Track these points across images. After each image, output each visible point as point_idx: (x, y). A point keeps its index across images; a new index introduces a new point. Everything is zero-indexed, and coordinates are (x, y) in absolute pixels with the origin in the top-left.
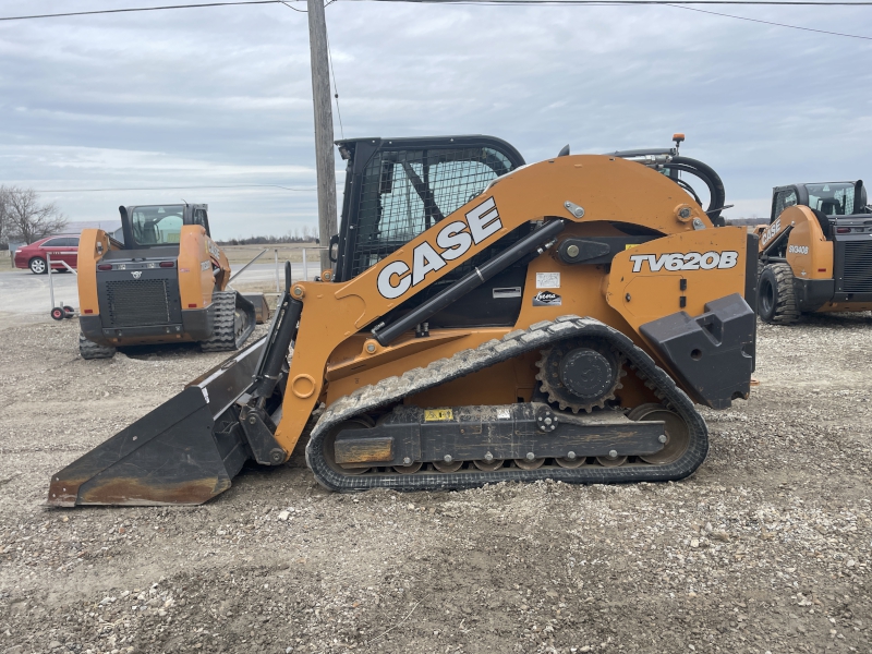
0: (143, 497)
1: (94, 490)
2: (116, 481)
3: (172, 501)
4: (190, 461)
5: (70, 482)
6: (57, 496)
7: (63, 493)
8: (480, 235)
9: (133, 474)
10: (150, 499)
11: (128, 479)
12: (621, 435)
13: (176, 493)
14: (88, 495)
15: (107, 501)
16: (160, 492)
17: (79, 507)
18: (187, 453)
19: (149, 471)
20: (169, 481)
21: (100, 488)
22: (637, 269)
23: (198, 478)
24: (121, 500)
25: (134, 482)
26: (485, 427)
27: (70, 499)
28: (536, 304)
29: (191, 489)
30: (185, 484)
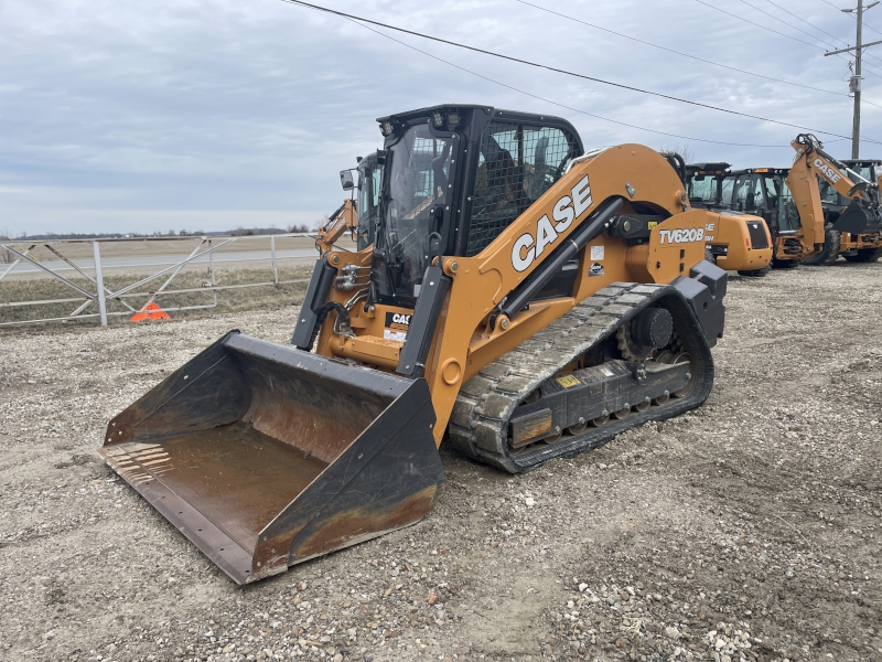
0: (364, 531)
1: (311, 539)
2: (335, 518)
3: (392, 527)
4: (413, 470)
5: (282, 537)
6: (263, 563)
7: (271, 555)
8: (580, 209)
9: (355, 503)
10: (371, 530)
11: (350, 512)
12: (671, 377)
13: (397, 515)
14: (302, 549)
15: (324, 549)
16: (381, 518)
17: (292, 568)
18: (410, 462)
19: (372, 495)
20: (392, 501)
21: (316, 534)
22: (662, 242)
23: (419, 489)
24: (341, 542)
25: (355, 513)
26: (603, 384)
27: (280, 562)
28: (590, 275)
29: (412, 504)
30: (406, 501)
